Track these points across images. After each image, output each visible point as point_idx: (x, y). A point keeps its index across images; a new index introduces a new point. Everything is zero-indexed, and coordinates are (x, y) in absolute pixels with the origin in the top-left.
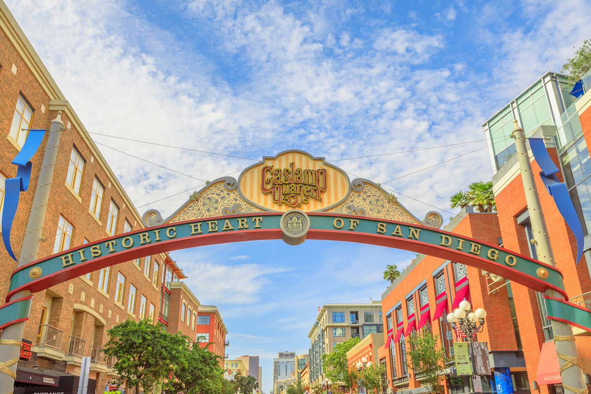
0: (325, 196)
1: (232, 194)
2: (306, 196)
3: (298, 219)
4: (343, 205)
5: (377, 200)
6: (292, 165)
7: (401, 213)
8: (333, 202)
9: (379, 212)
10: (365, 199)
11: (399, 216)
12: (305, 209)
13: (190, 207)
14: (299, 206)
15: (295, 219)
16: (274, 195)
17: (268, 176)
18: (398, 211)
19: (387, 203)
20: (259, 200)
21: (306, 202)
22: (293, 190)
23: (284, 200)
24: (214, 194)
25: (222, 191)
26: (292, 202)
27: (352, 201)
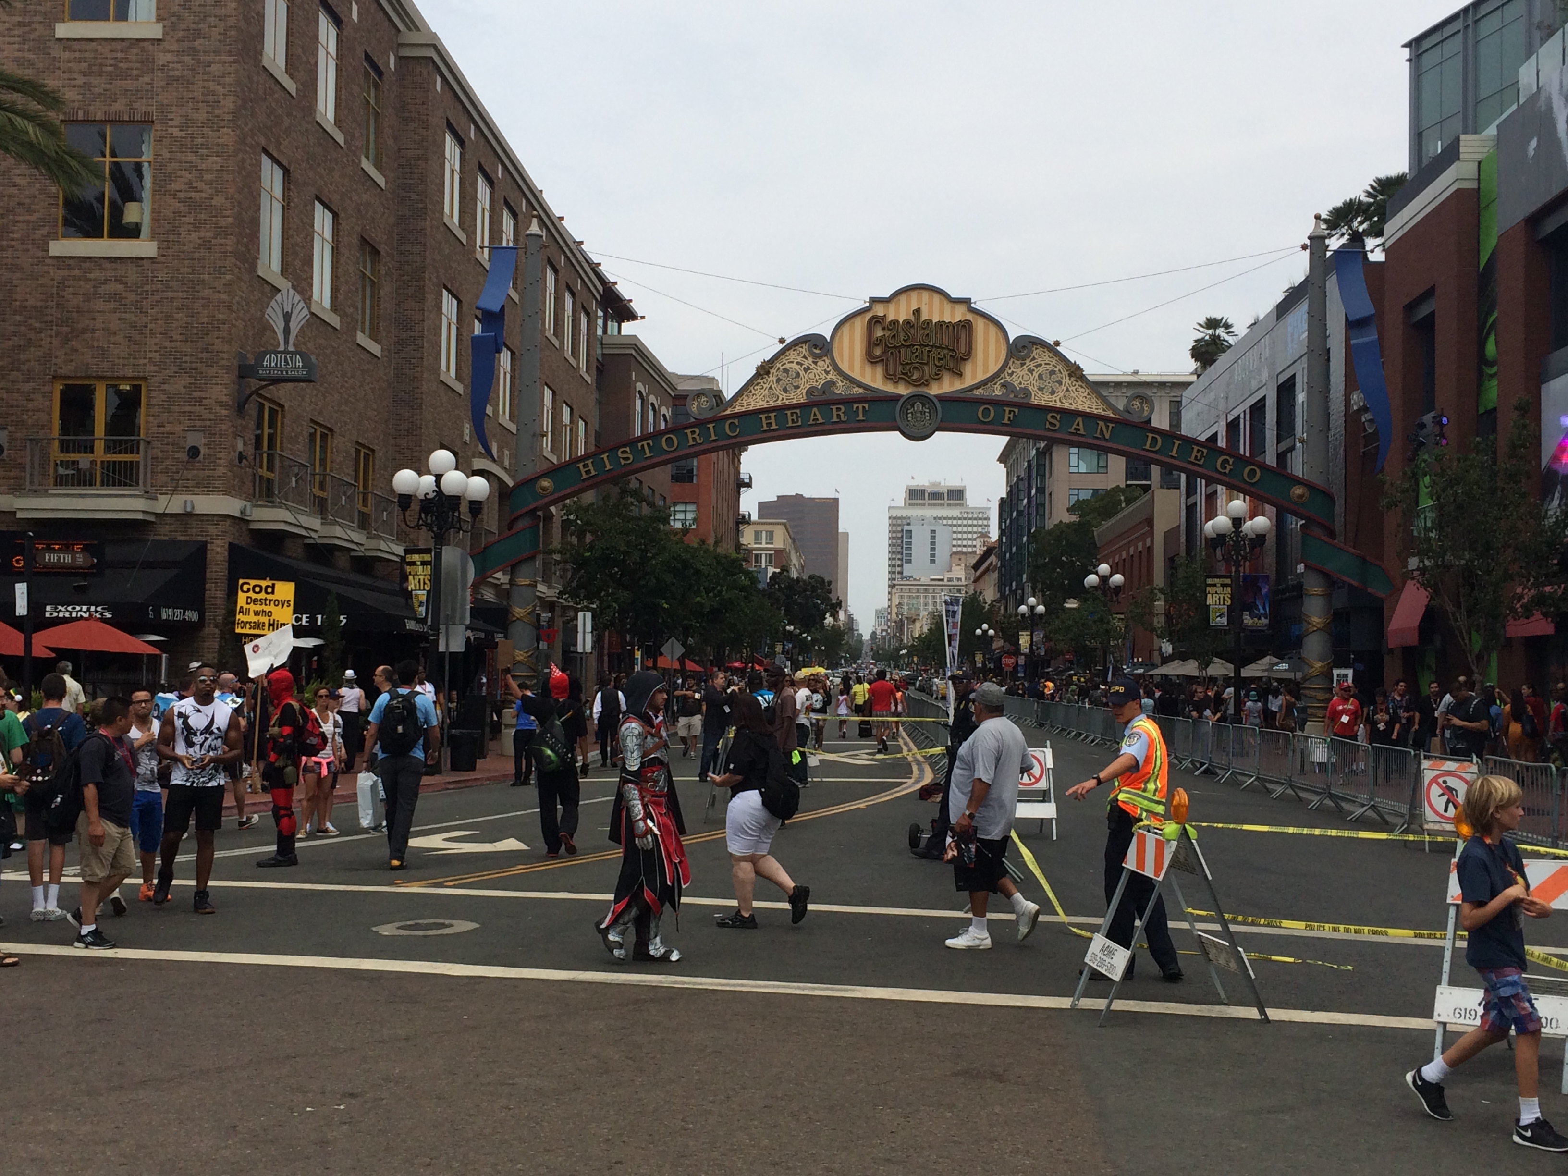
0: (968, 368)
1: (820, 363)
2: (938, 367)
3: (923, 405)
4: (997, 380)
5: (1052, 372)
6: (917, 312)
7: (1088, 394)
8: (981, 377)
9: (1053, 393)
10: (1031, 371)
11: (1084, 400)
12: (935, 390)
13: (757, 384)
14: (926, 384)
15: (918, 405)
16: (887, 365)
17: (879, 333)
18: (1083, 390)
19: (1068, 378)
20: (863, 375)
21: (938, 378)
22: (917, 356)
23: (904, 374)
24: (792, 362)
25: (805, 357)
26: (914, 377)
27: (1011, 375)
